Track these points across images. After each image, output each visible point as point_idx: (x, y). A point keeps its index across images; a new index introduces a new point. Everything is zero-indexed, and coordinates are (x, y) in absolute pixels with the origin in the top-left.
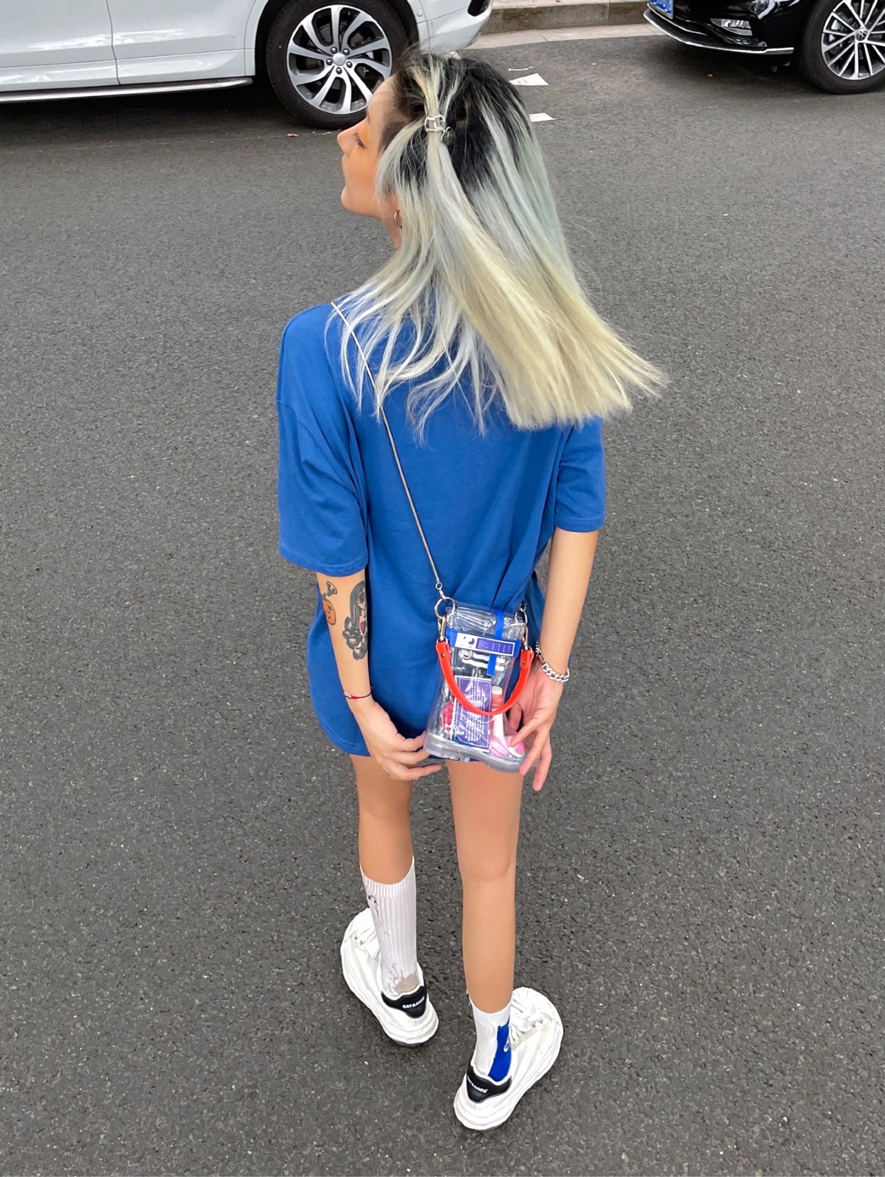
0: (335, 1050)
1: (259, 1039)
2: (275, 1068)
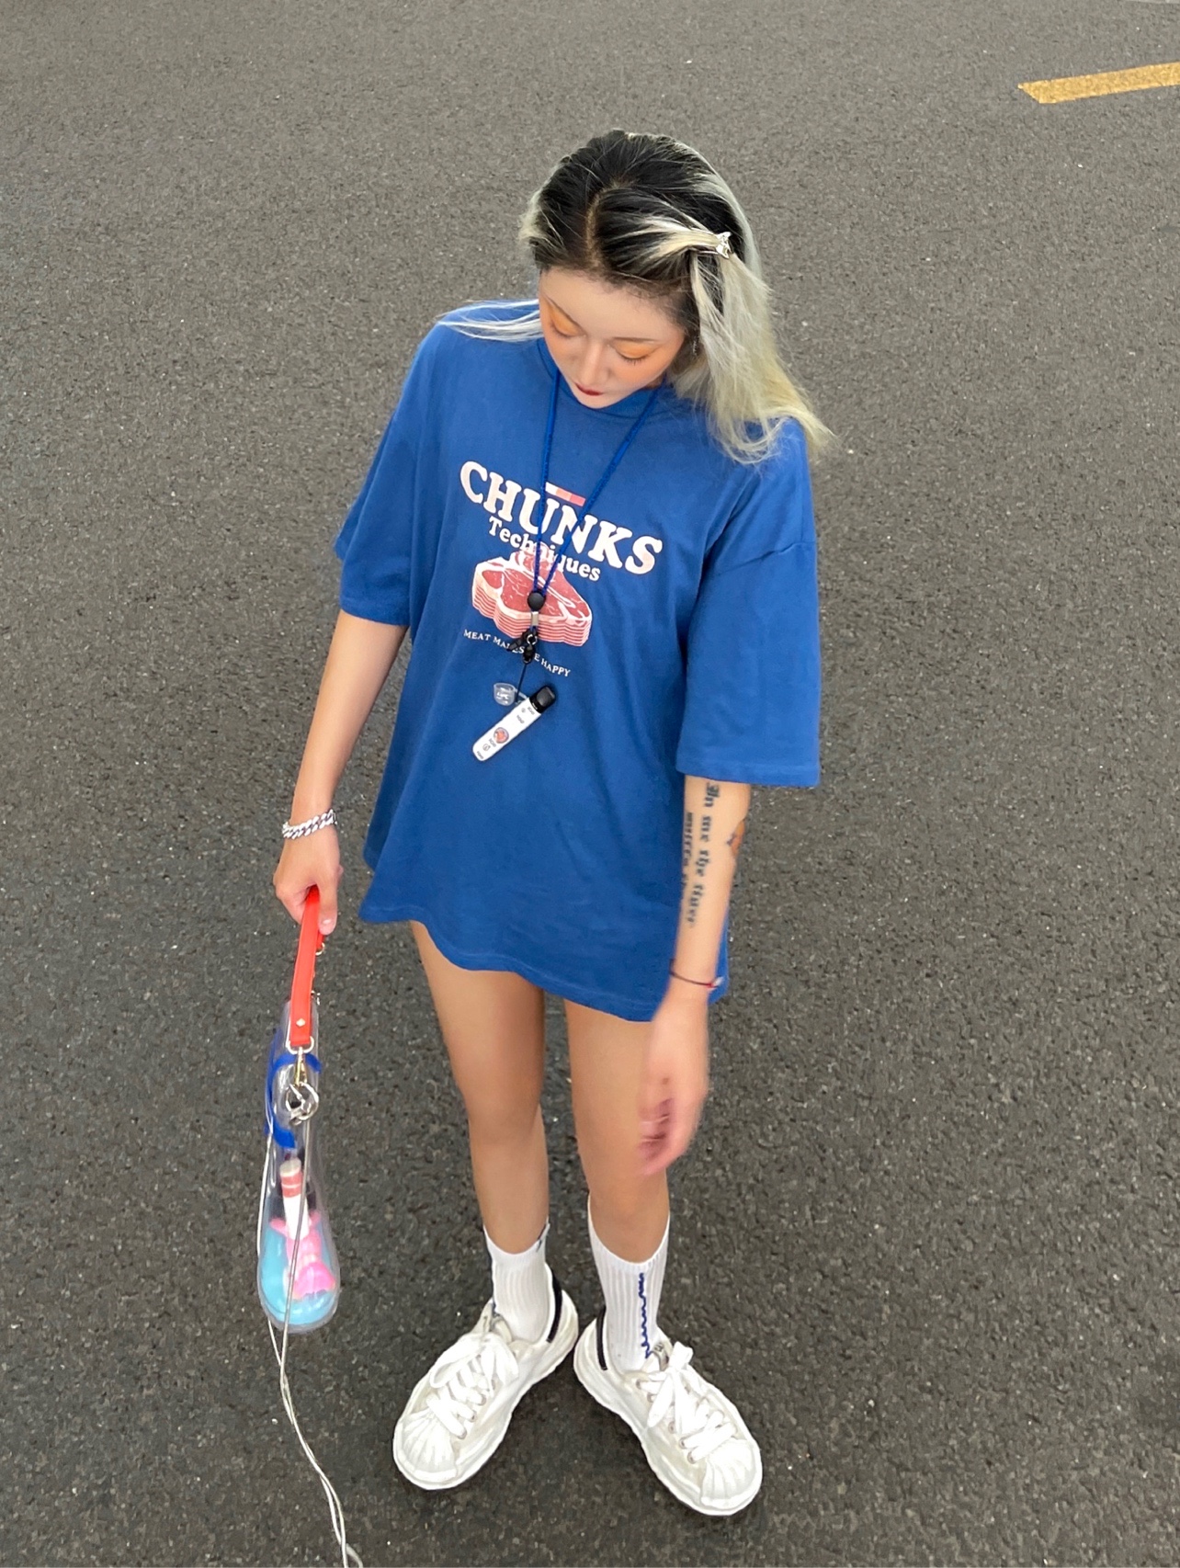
0: (228, 1408)
1: (108, 1410)
2: (136, 1452)
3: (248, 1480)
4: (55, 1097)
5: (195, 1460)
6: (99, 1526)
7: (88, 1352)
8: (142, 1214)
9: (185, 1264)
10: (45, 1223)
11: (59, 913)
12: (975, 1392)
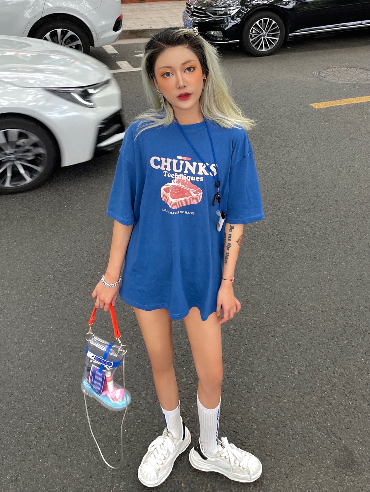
0: (55, 455)
1: (20, 455)
2: (27, 467)
3: (59, 476)
4: (14, 368)
5: (44, 470)
6: (14, 488)
7: (16, 438)
8: (36, 401)
9: (47, 415)
10: (7, 403)
11: (20, 317)
12: (283, 456)
